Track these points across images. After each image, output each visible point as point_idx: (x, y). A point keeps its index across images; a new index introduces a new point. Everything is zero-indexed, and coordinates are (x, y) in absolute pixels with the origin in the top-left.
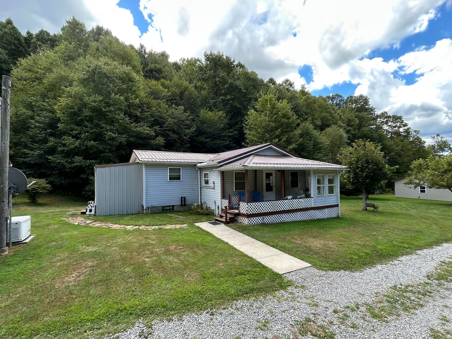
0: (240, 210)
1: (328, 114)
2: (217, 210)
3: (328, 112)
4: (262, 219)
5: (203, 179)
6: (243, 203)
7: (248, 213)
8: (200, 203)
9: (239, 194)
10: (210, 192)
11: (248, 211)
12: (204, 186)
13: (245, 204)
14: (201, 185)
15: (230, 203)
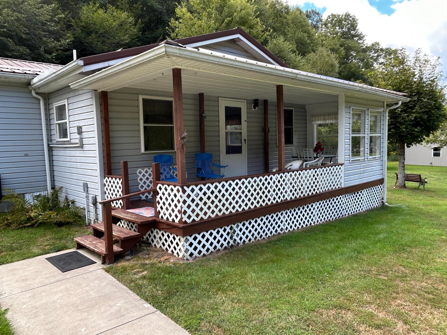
0: (159, 208)
1: (306, 35)
2: (92, 209)
3: (305, 32)
4: (228, 234)
5: (55, 121)
6: (169, 189)
7: (185, 218)
8: (50, 191)
9: (155, 160)
10: (74, 159)
11: (185, 212)
12: (58, 143)
13: (175, 190)
14: (50, 140)
15: (126, 188)
